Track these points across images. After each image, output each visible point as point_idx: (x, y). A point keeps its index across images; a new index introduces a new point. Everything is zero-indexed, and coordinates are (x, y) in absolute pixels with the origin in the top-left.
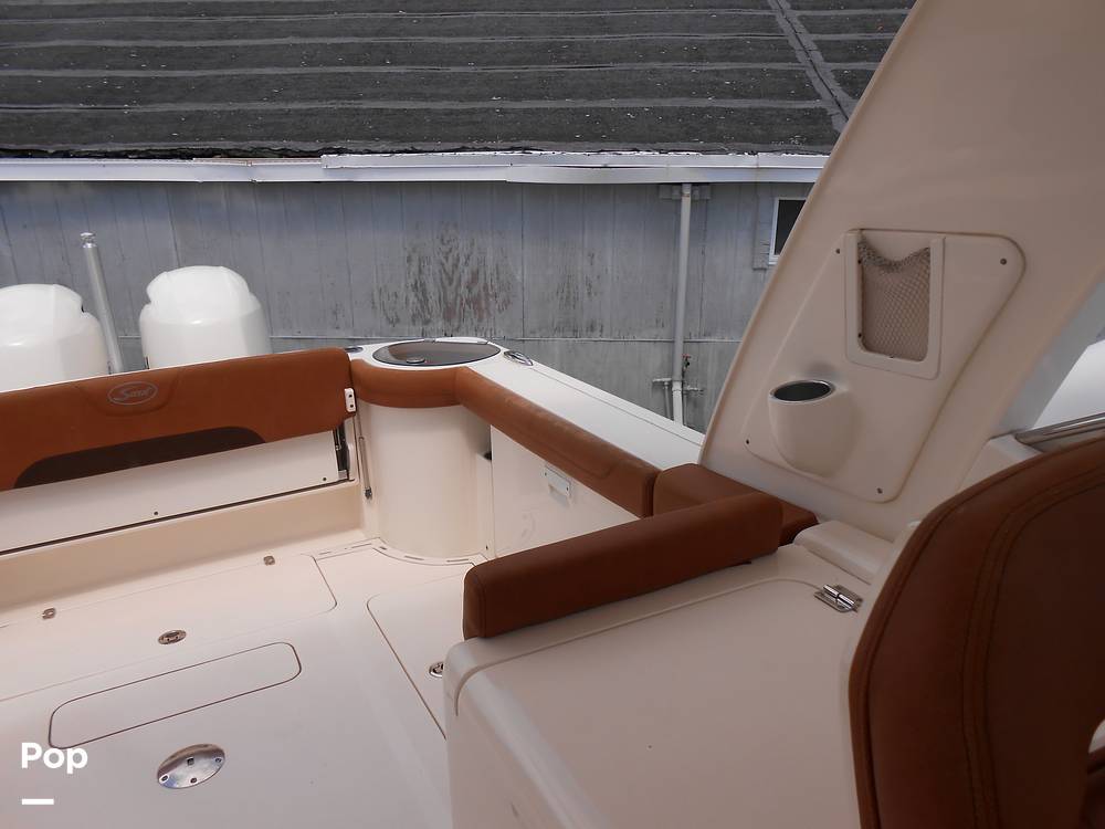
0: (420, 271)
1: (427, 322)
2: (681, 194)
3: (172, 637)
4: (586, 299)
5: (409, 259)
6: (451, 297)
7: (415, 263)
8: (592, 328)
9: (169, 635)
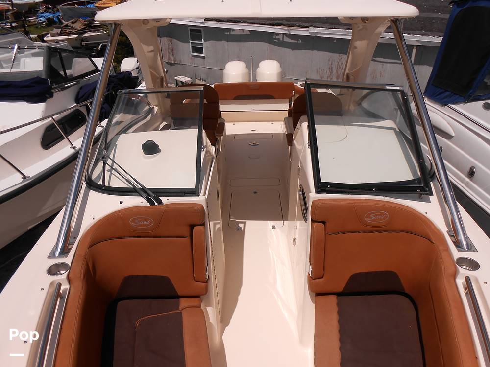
0: (332, 64)
1: (331, 79)
2: (413, 48)
4: (379, 77)
5: (329, 60)
6: (339, 72)
7: (330, 63)
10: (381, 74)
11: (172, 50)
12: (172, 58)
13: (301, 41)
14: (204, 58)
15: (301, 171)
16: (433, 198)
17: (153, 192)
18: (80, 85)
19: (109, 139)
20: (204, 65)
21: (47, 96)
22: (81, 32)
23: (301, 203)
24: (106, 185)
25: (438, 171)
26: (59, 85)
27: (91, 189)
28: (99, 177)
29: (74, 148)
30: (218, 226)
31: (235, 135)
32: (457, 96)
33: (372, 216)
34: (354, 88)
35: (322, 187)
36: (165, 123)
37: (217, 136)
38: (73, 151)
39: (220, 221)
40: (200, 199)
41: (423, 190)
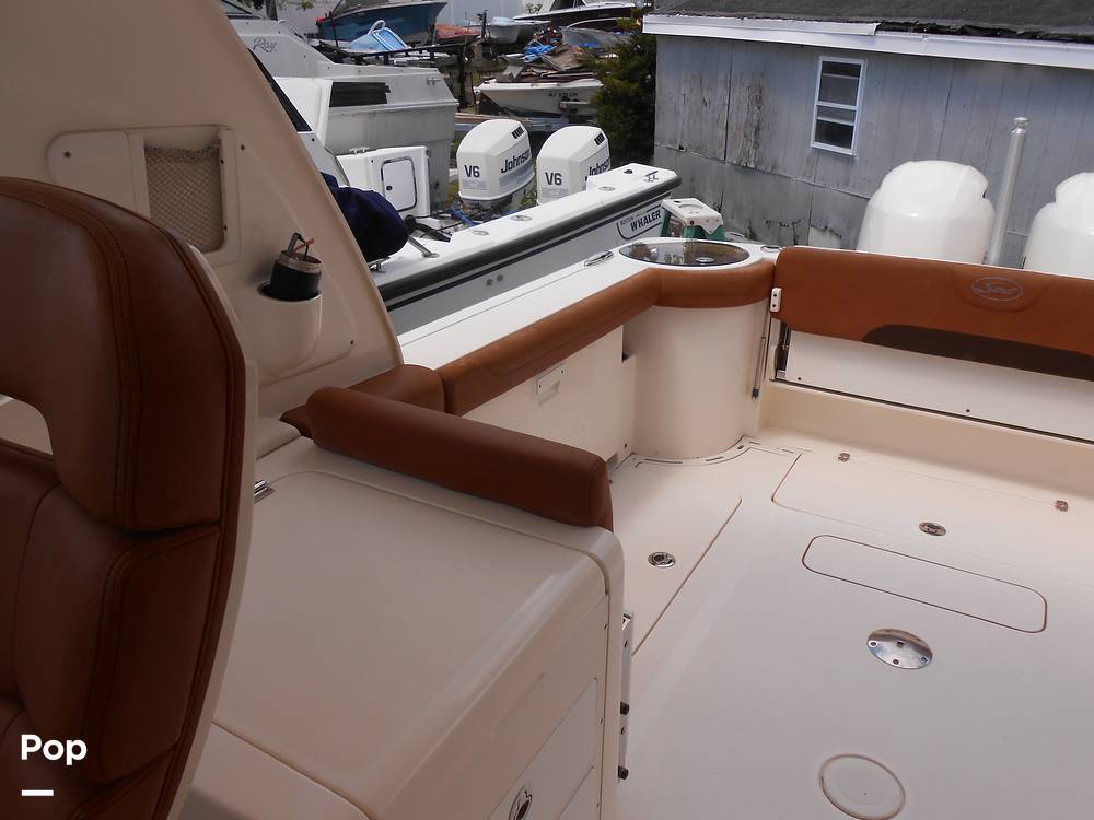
3: (933, 529)
9: (931, 526)
11: (758, 129)
12: (752, 152)
20: (847, 184)
22: (564, 78)
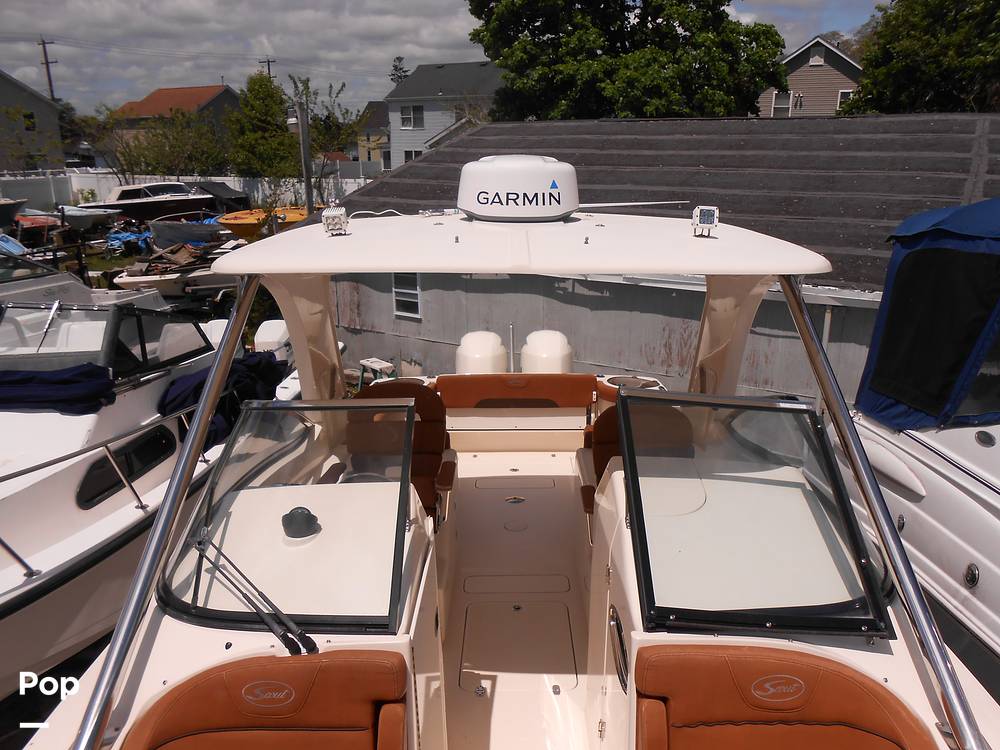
0: (669, 337)
1: (670, 366)
2: (825, 311)
4: (764, 364)
5: (664, 330)
6: (685, 353)
7: (667, 332)
8: (766, 383)
10: (767, 357)
11: (358, 306)
12: (357, 319)
13: (608, 294)
14: (419, 321)
15: (612, 575)
16: (898, 645)
17: (298, 624)
18: (170, 378)
19: (216, 497)
20: (420, 334)
21: (103, 400)
22: (185, 270)
23: (613, 645)
24: (200, 604)
25: (901, 582)
26: (131, 378)
27: (166, 613)
28: (186, 584)
29: (143, 507)
30: (435, 685)
31: (477, 480)
32: (923, 414)
33: (767, 685)
34: (715, 406)
35: (658, 618)
36: (334, 460)
37: (441, 490)
38: (140, 514)
39: (439, 674)
40: (398, 642)
41: (873, 626)
